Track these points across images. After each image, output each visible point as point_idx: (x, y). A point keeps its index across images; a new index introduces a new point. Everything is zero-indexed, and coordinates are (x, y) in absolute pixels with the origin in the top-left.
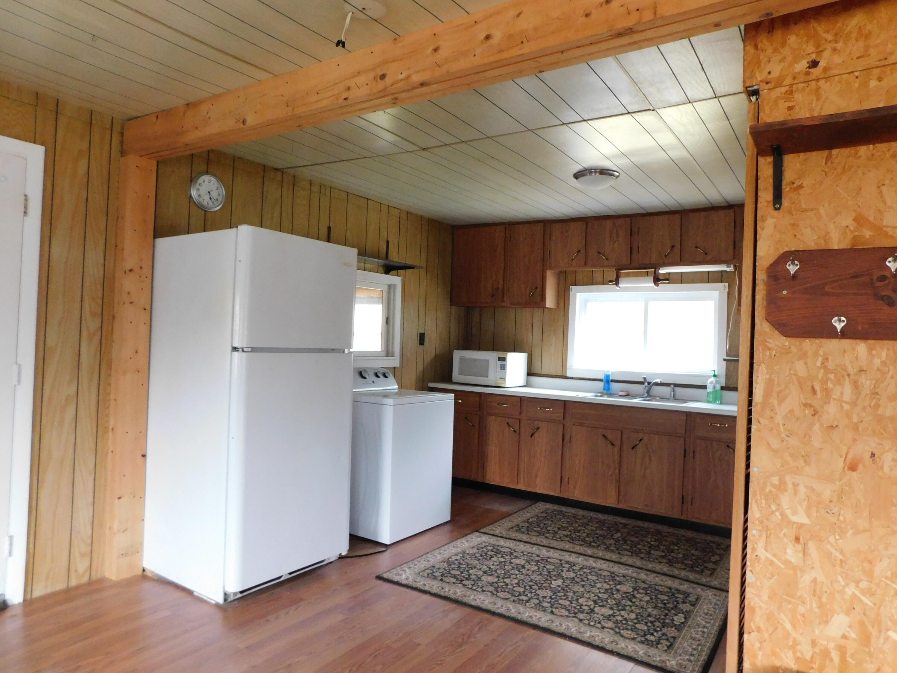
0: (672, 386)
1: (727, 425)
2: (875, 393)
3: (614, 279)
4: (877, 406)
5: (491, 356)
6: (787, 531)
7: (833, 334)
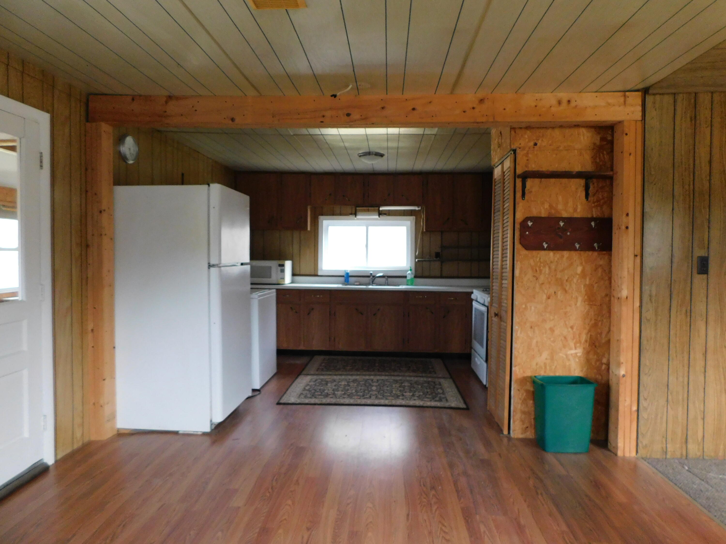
0: (386, 277)
1: (426, 297)
2: (555, 270)
3: (354, 212)
4: (556, 275)
5: (273, 264)
6: (528, 325)
7: (543, 249)
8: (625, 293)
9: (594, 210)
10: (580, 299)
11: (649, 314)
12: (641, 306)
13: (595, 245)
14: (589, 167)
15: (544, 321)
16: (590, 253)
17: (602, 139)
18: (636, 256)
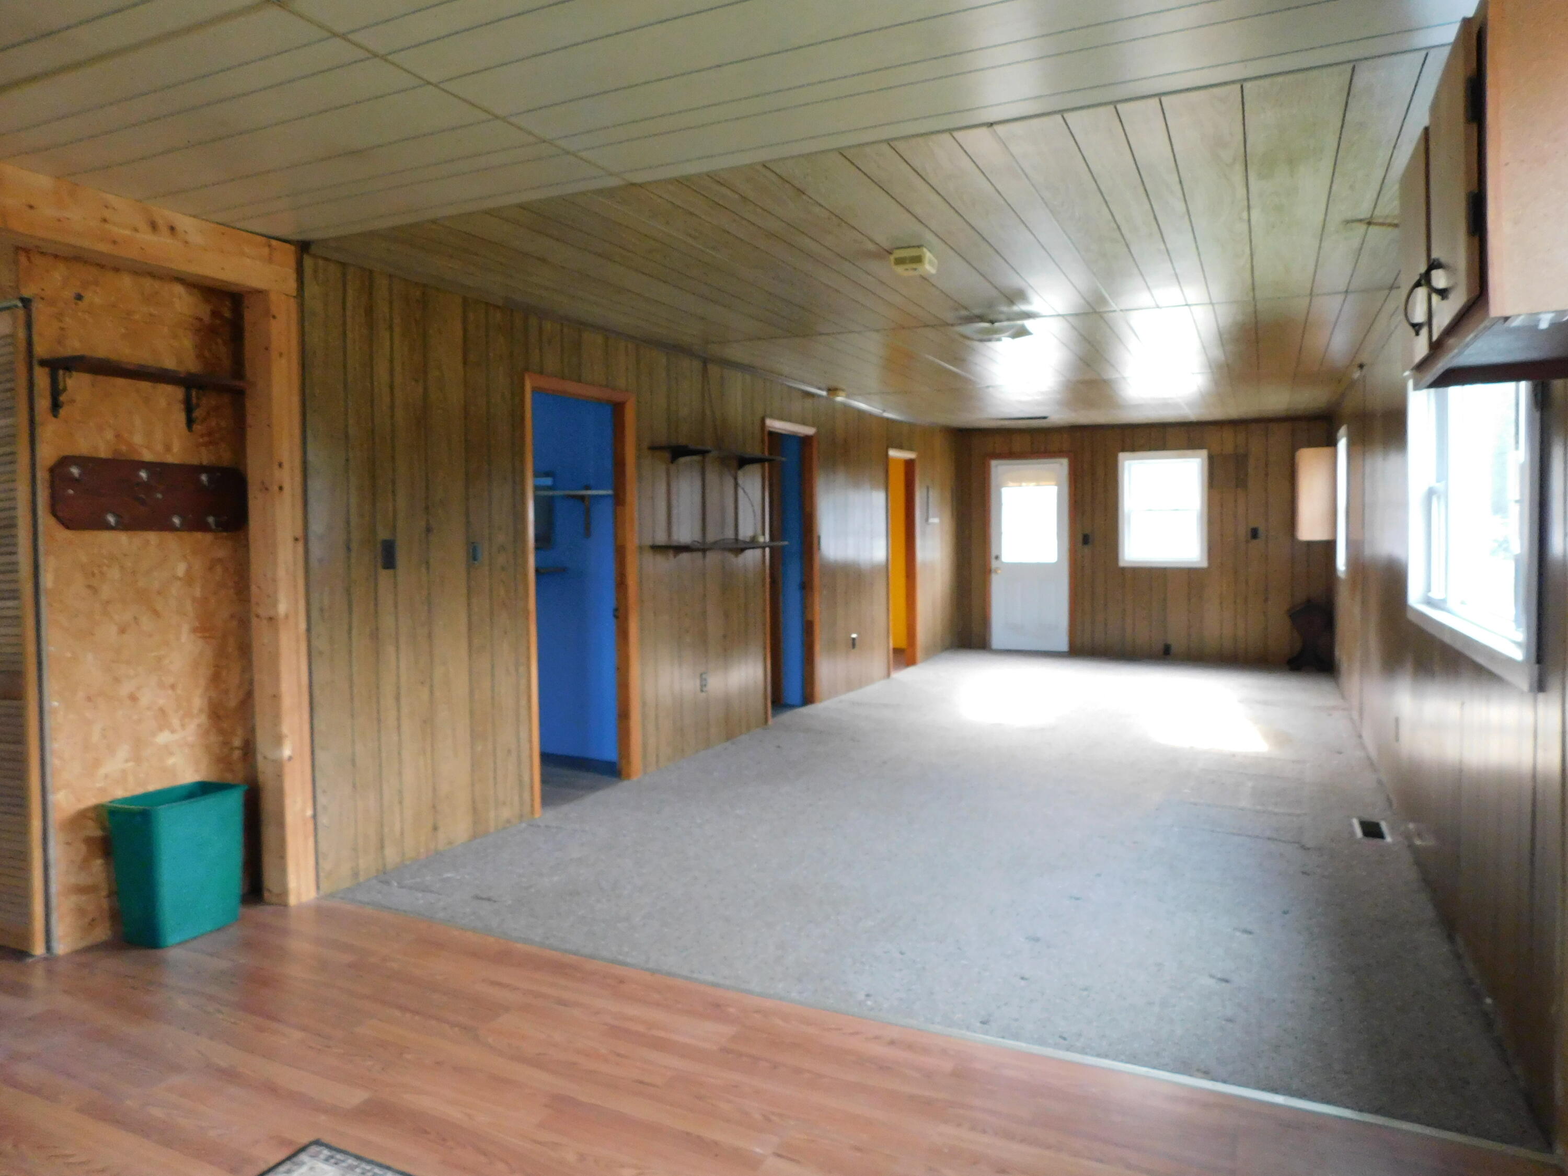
2: (134, 572)
4: (135, 582)
6: (81, 694)
7: (107, 527)
8: (282, 608)
9: (203, 449)
10: (185, 628)
11: (321, 644)
12: (309, 630)
13: (211, 520)
14: (191, 364)
15: (117, 680)
16: (199, 535)
17: (215, 314)
18: (296, 539)
